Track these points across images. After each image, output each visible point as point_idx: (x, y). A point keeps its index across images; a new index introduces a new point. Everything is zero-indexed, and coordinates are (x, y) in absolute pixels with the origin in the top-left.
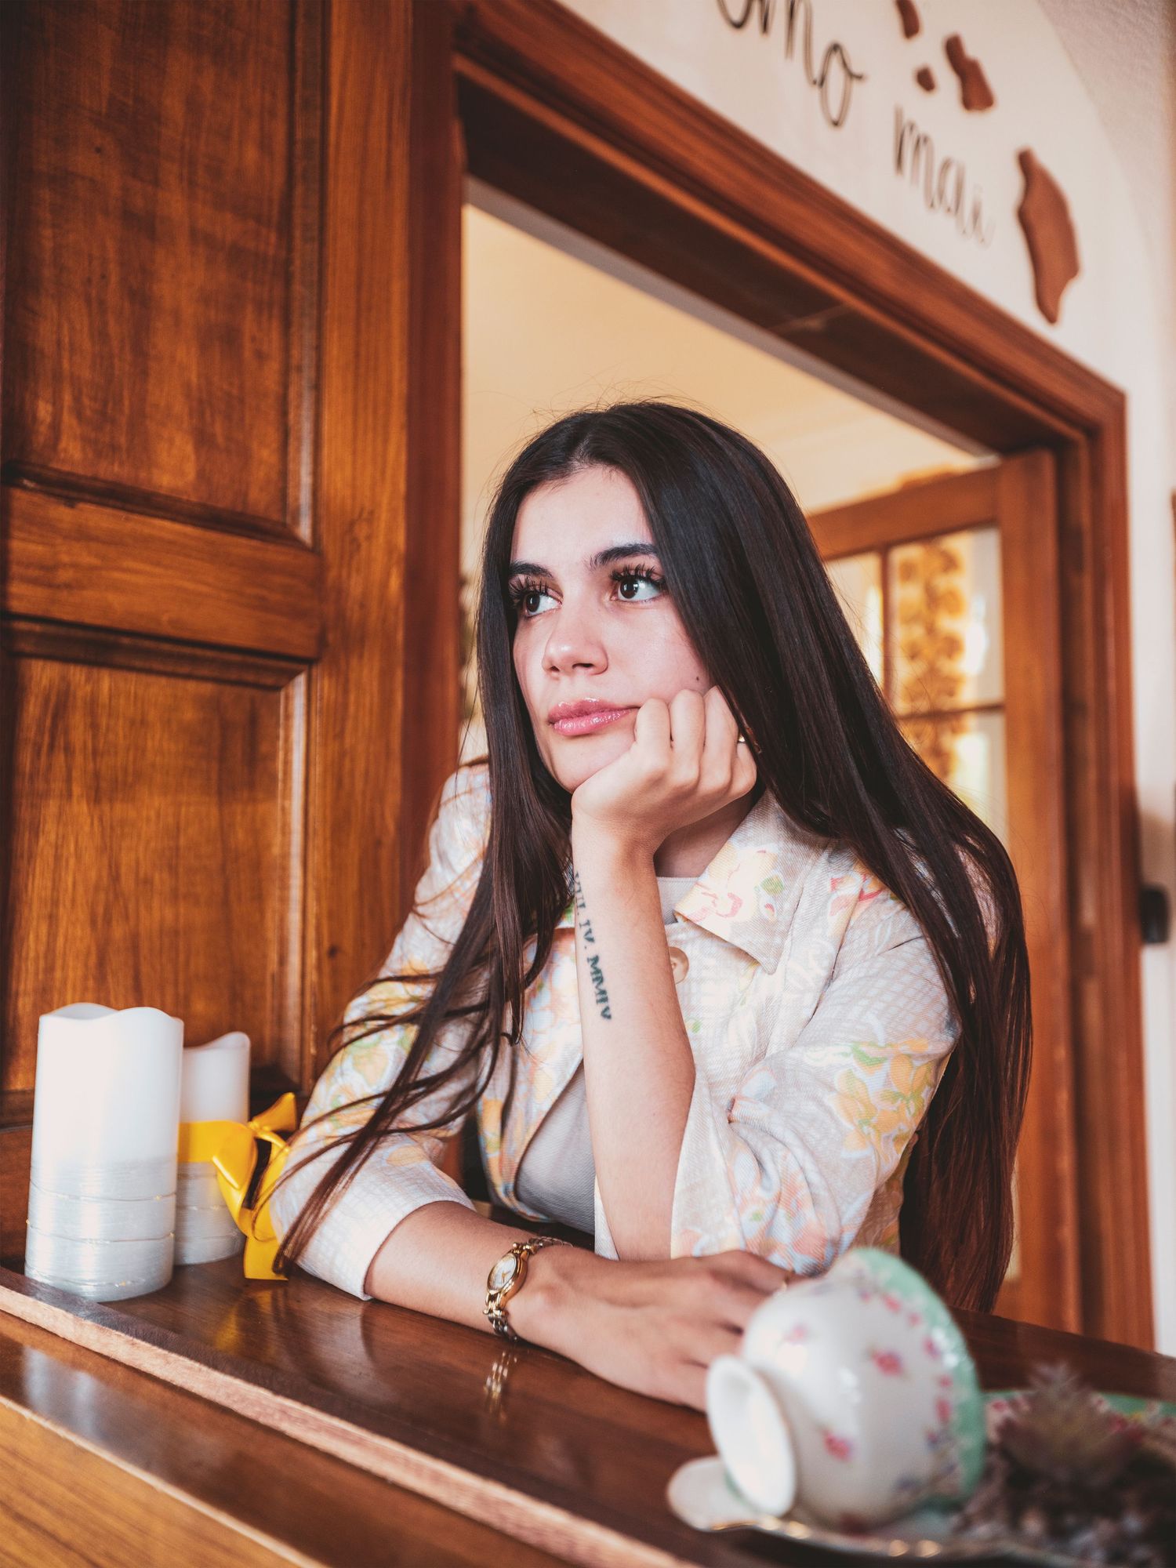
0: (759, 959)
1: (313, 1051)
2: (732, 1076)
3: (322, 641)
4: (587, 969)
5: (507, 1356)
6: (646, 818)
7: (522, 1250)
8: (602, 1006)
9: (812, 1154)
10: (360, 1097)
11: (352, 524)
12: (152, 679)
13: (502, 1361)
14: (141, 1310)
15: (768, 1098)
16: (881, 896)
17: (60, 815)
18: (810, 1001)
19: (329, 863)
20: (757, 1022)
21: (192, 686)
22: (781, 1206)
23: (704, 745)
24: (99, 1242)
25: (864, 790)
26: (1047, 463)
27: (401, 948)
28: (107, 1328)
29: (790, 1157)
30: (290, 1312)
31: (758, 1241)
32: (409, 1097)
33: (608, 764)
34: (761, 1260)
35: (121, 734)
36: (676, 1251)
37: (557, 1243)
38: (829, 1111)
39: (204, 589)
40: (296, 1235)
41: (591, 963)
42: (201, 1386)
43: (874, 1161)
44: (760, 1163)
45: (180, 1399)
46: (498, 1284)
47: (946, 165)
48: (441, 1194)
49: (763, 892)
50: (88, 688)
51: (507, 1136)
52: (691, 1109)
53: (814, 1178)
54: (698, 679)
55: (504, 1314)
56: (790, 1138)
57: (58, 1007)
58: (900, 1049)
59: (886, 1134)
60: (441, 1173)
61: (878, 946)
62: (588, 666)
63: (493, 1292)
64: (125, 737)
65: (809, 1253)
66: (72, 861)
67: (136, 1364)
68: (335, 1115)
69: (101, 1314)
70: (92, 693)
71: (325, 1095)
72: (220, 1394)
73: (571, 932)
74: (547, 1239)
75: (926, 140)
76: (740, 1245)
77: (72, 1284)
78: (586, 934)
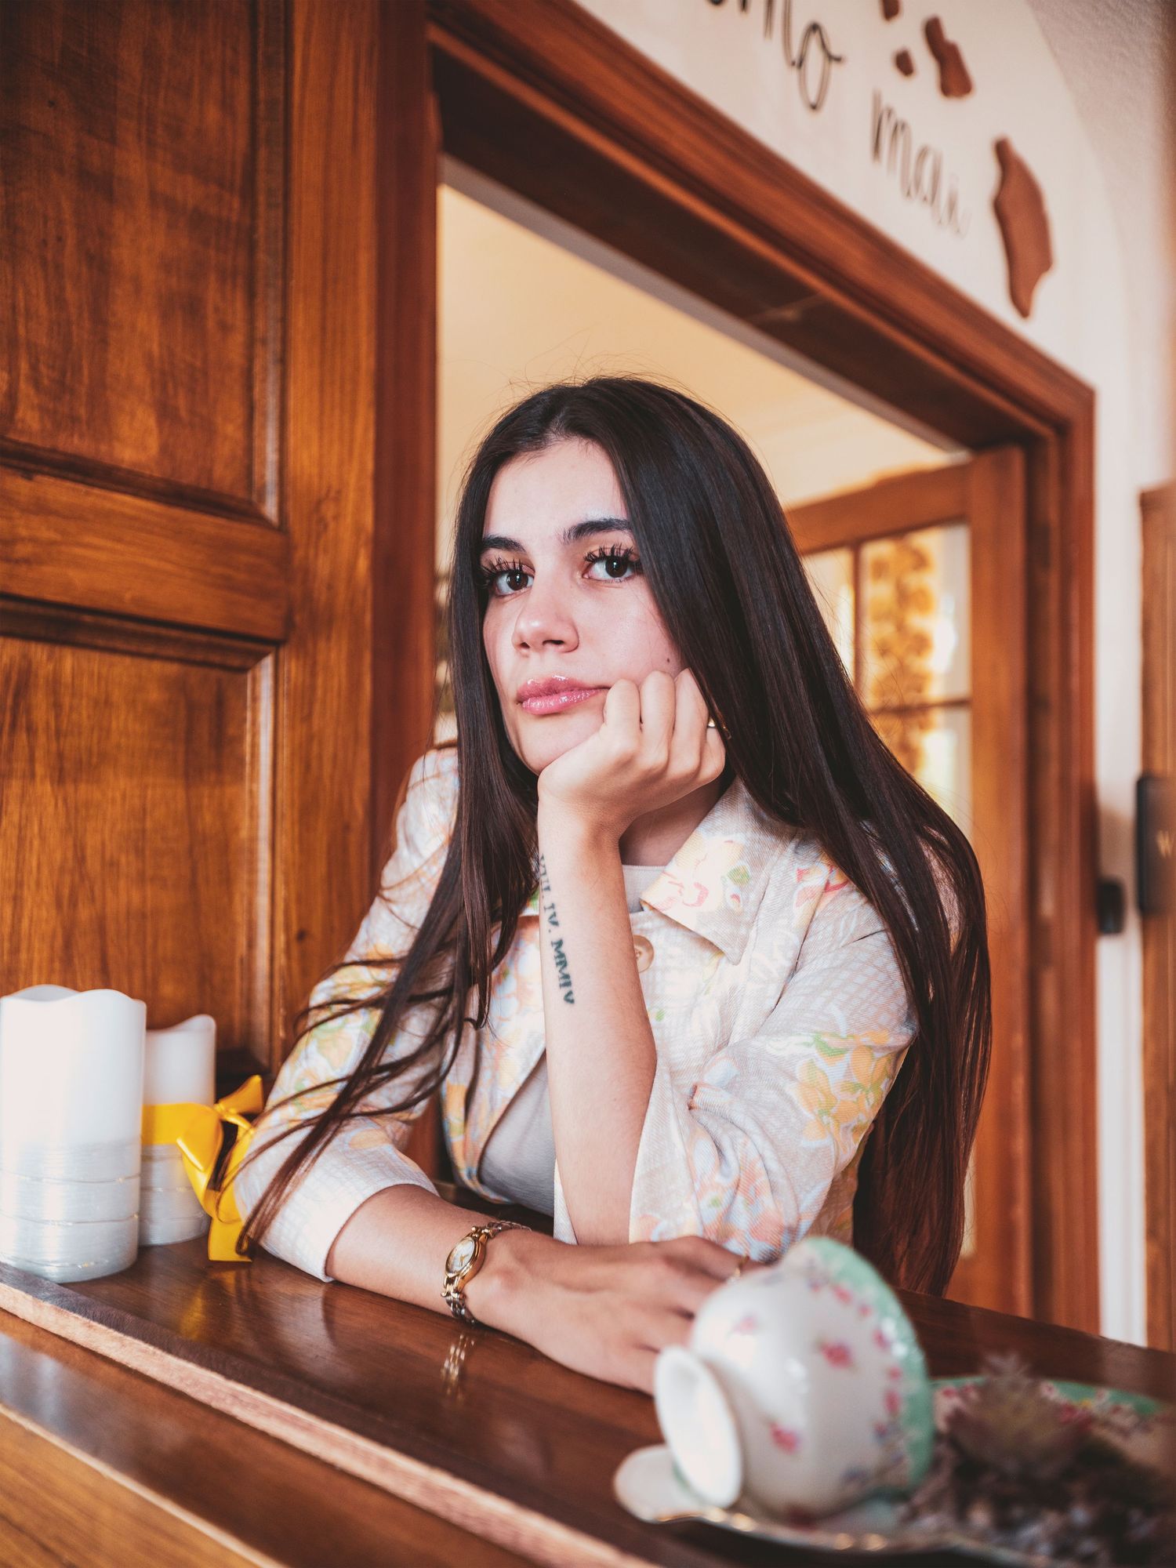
0: (724, 949)
1: (282, 1034)
2: (695, 1064)
3: (289, 622)
4: (551, 952)
5: (464, 1339)
6: (613, 801)
7: (480, 1234)
8: (565, 990)
9: (772, 1142)
10: (323, 1080)
11: (319, 503)
12: (116, 659)
13: (460, 1343)
14: (104, 1291)
15: (730, 1086)
16: (846, 888)
17: (23, 796)
18: (773, 991)
19: (297, 847)
20: (720, 1012)
21: (157, 667)
22: (739, 1192)
23: (674, 728)
24: (61, 1223)
25: (832, 781)
26: (1016, 459)
27: (367, 932)
28: (65, 1310)
29: (750, 1145)
30: (253, 1295)
31: (716, 1227)
32: (372, 1081)
33: (577, 745)
34: (717, 1247)
35: (84, 713)
36: (634, 1235)
37: (515, 1228)
38: (790, 1101)
39: (169, 567)
40: (259, 1216)
41: (555, 947)
42: (156, 1369)
43: (833, 1150)
44: (719, 1150)
45: (135, 1382)
46: (457, 1268)
47: (923, 153)
48: (402, 1177)
49: (729, 882)
50: (51, 667)
51: (471, 1120)
52: (652, 1095)
53: (773, 1165)
54: (668, 660)
55: (461, 1297)
56: (750, 1126)
57: (24, 987)
58: (861, 1040)
59: (845, 1124)
60: (403, 1156)
61: (843, 938)
62: (559, 642)
63: (451, 1275)
64: (89, 717)
65: (766, 1240)
66: (36, 843)
67: (93, 1346)
68: (299, 1098)
69: (61, 1295)
70: (55, 670)
71: (290, 1078)
72: (174, 1377)
73: (534, 920)
74: (506, 1223)
75: (904, 126)
76: (700, 1233)
77: (35, 1265)
78: (551, 918)
